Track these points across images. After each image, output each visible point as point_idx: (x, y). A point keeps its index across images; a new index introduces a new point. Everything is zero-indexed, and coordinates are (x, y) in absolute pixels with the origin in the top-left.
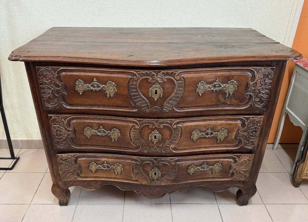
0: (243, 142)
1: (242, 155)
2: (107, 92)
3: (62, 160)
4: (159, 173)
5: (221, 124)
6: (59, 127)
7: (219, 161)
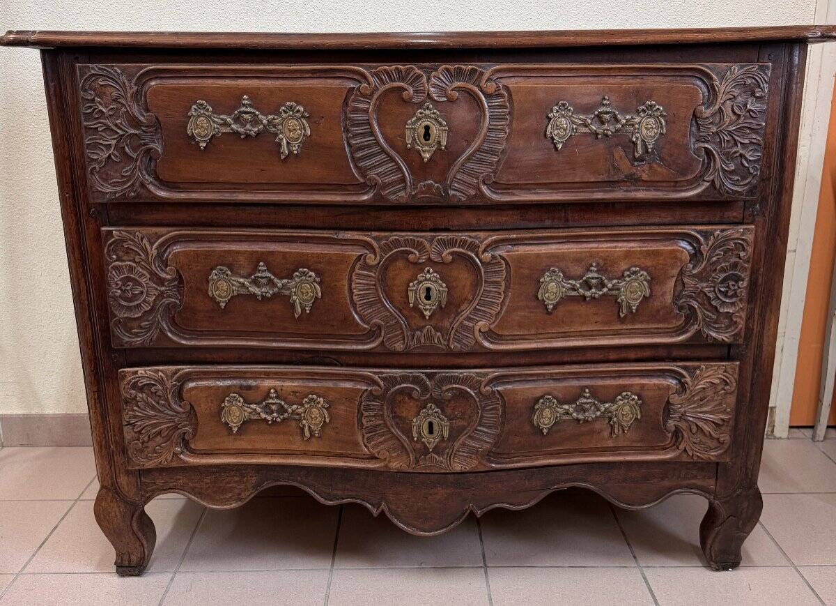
0: (700, 315)
1: (703, 365)
2: (281, 140)
3: (134, 386)
4: (443, 426)
5: (628, 254)
6: (131, 269)
7: (632, 385)
